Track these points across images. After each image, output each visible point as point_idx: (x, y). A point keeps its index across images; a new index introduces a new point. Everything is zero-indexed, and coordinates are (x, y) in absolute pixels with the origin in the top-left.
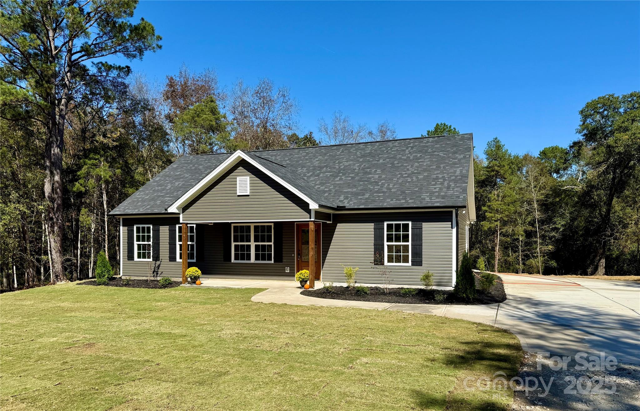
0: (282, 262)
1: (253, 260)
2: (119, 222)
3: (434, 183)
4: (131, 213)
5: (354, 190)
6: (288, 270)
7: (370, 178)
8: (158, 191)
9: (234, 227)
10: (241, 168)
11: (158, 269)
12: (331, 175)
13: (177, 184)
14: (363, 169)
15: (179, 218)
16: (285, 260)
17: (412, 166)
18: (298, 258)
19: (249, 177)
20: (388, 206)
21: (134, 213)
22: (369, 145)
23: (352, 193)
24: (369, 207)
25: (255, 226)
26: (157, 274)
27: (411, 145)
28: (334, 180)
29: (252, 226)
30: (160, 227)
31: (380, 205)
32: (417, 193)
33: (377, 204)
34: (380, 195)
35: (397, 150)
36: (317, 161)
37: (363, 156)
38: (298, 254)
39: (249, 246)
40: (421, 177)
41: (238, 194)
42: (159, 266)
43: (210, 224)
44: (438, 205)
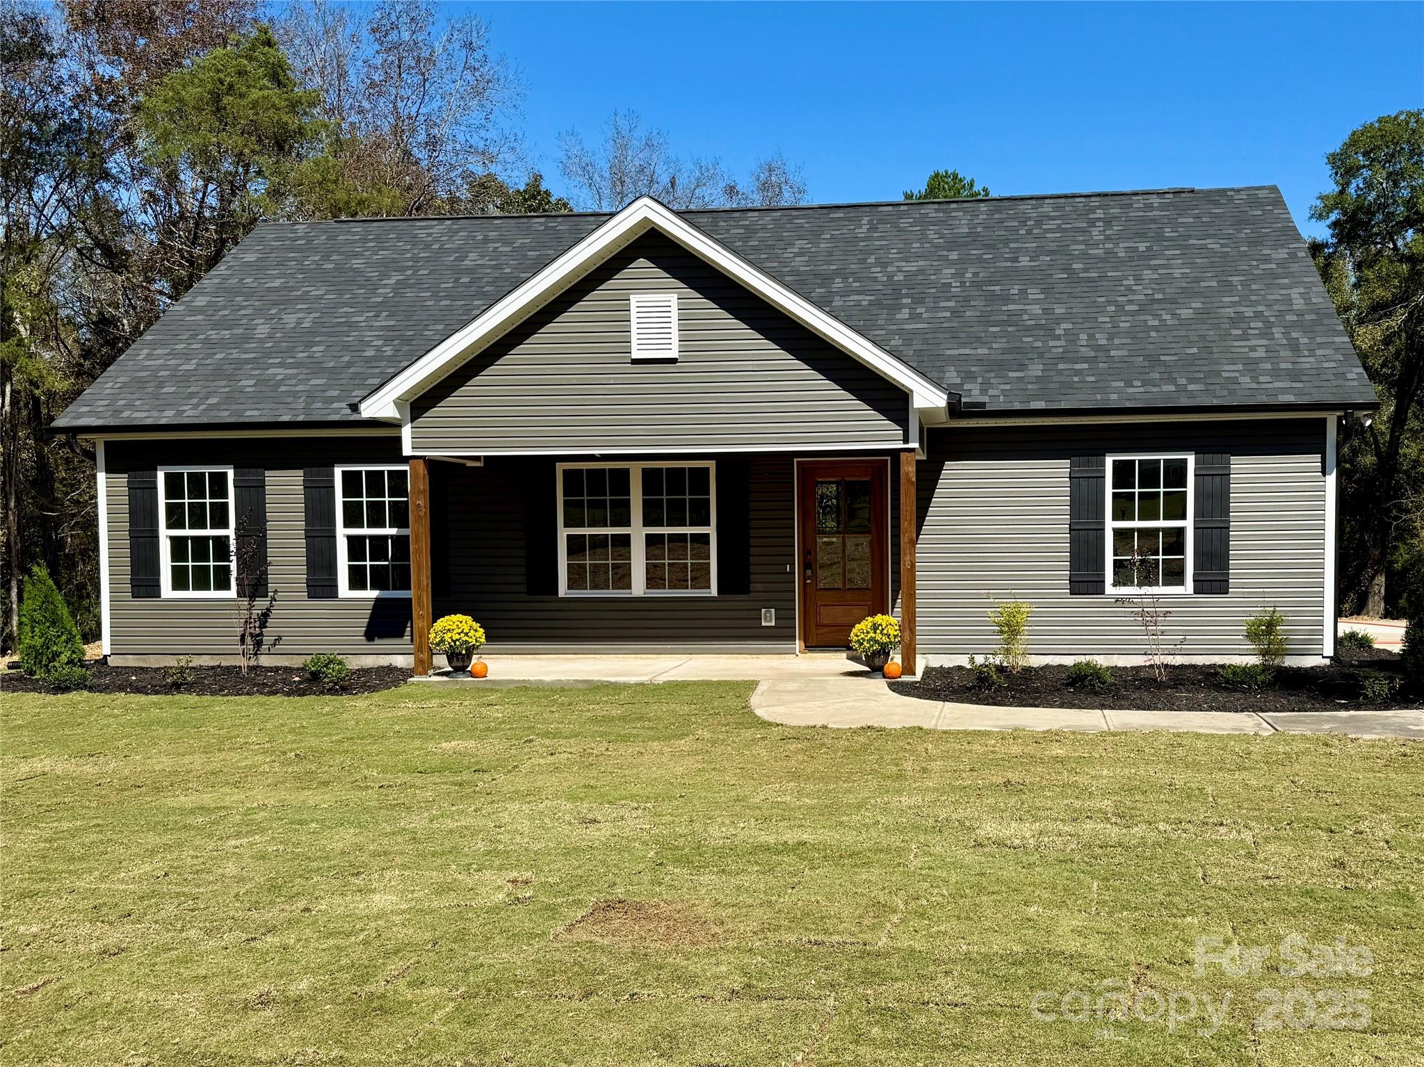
0: (746, 591)
1: (639, 586)
2: (92, 456)
3: (1239, 332)
4: (149, 422)
5: (980, 351)
6: (769, 620)
7: (1019, 314)
8: (221, 344)
9: (566, 473)
10: (642, 262)
11: (263, 625)
12: (871, 303)
13: (290, 319)
14: (976, 284)
15: (398, 440)
16: (759, 587)
17: (1138, 279)
18: (804, 578)
19: (676, 296)
20: (1128, 405)
21: (163, 421)
22: (955, 210)
23: (980, 361)
24: (1063, 405)
25: (646, 472)
26: (259, 644)
27: (1100, 214)
28: (890, 320)
29: (636, 471)
30: (267, 473)
31: (1097, 400)
32: (1201, 362)
33: (1085, 397)
34: (1078, 366)
35: (1059, 229)
36: (797, 255)
37: (952, 244)
38: (807, 565)
39: (625, 541)
40: (1185, 313)
41: (636, 355)
42: (265, 615)
43: (470, 464)
44: (1290, 398)
